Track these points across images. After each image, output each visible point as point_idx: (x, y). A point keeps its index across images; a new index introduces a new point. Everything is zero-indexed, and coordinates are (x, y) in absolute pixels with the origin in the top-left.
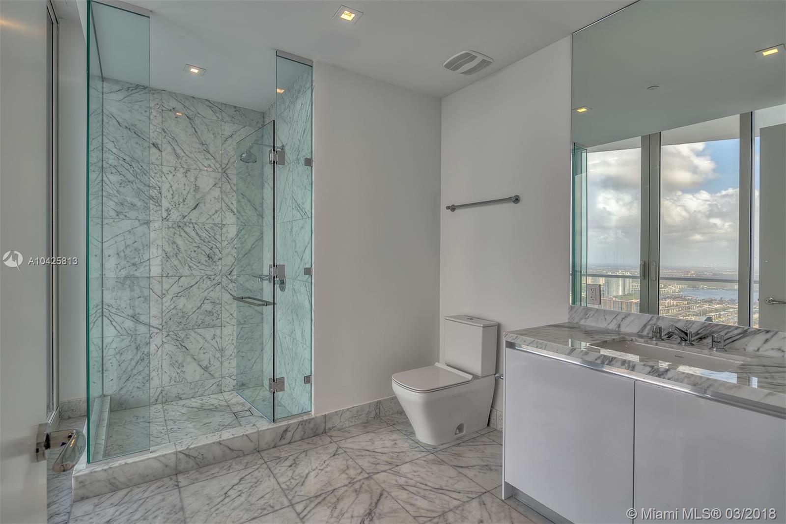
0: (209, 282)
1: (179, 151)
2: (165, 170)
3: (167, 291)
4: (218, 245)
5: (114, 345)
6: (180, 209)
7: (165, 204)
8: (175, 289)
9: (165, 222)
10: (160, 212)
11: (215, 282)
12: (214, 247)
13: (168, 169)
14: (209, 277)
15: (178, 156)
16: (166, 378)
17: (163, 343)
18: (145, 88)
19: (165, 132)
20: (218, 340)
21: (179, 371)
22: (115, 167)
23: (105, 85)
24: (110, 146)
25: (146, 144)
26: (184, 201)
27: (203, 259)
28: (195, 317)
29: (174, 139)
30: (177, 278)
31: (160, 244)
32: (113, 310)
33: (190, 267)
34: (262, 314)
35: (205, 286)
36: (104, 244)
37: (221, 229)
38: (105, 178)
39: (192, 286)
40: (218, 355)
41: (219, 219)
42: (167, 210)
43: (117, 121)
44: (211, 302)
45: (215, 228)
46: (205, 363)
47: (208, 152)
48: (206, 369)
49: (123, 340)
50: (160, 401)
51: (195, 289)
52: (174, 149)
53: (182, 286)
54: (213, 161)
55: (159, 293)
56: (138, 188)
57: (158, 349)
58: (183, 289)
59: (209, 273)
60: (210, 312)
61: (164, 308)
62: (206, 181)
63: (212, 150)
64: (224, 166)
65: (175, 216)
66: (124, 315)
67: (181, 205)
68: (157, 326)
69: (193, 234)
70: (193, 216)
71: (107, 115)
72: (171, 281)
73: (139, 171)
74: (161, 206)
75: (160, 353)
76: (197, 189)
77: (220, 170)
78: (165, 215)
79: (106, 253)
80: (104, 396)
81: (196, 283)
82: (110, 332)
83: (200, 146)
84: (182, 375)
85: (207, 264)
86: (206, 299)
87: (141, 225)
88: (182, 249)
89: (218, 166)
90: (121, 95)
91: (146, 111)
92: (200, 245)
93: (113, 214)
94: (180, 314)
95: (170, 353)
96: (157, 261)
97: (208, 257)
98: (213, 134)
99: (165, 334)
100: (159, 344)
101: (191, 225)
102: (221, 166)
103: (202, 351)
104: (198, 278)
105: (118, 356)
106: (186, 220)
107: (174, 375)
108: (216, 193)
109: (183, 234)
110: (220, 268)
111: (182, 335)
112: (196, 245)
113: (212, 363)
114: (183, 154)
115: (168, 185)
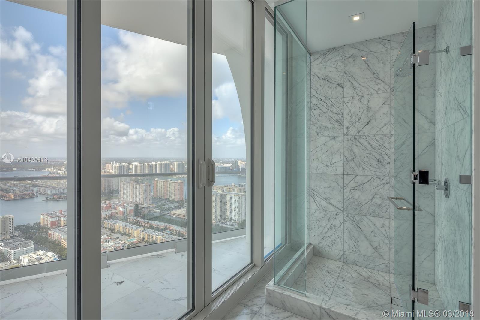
0: (379, 181)
1: (355, 84)
2: (346, 100)
3: (347, 185)
4: (387, 151)
5: (316, 215)
6: (356, 126)
7: (346, 124)
8: (353, 184)
9: (346, 137)
10: (342, 130)
11: (384, 181)
12: (384, 153)
13: (348, 99)
14: (378, 177)
15: (355, 88)
16: (346, 247)
17: (344, 221)
18: (333, 49)
19: (346, 74)
20: (387, 229)
21: (355, 244)
22: (316, 105)
23: (312, 57)
24: (314, 93)
25: (334, 86)
26: (359, 120)
27: (374, 163)
28: (367, 207)
29: (352, 77)
30: (354, 176)
31: (343, 152)
32: (315, 193)
33: (363, 168)
34: (434, 216)
35: (375, 184)
36: (311, 153)
37: (390, 139)
38: (312, 113)
39: (365, 183)
40: (387, 241)
41: (388, 130)
42: (348, 128)
43: (318, 77)
44: (381, 197)
45: (384, 138)
46: (376, 244)
47: (379, 79)
48: (376, 249)
49: (320, 213)
50: (342, 260)
51: (367, 185)
52: (352, 84)
53: (357, 183)
54: (383, 84)
55: (342, 186)
56: (329, 116)
57: (341, 224)
58: (359, 184)
59: (379, 174)
60: (380, 205)
61: (345, 197)
62: (376, 102)
63: (381, 76)
64: (392, 86)
65: (353, 131)
66: (321, 197)
67: (357, 123)
68: (341, 208)
69: (366, 144)
70: (366, 130)
71: (313, 75)
72: (350, 178)
73: (329, 105)
74: (343, 125)
75: (342, 227)
76: (369, 109)
77: (389, 90)
78: (346, 131)
79: (312, 158)
80: (310, 244)
81: (368, 181)
82: (314, 206)
83: (372, 76)
84: (357, 247)
85: (377, 167)
86: (376, 194)
87: (331, 140)
88: (358, 155)
89: (387, 87)
90: (320, 60)
91: (334, 64)
92: (372, 152)
93: (315, 134)
94: (356, 203)
95: (349, 229)
96: (341, 164)
97: (378, 161)
98: (383, 63)
99: (346, 215)
100: (342, 221)
101: (364, 137)
102: (390, 86)
103: (373, 234)
104: (370, 178)
105: (318, 222)
106: (360, 134)
107: (352, 246)
108: (386, 109)
109: (358, 144)
110: (388, 171)
111: (358, 218)
112: (368, 152)
113: (381, 245)
114: (358, 85)
115: (347, 111)
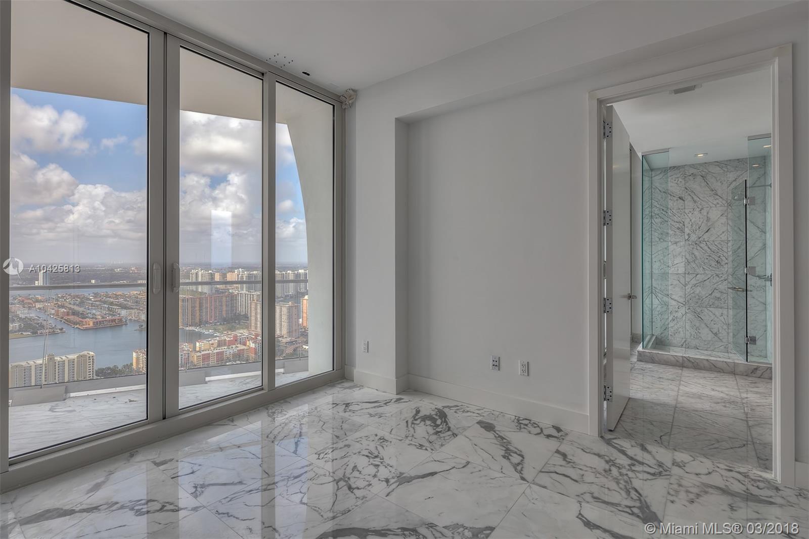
0: (718, 279)
1: (695, 198)
2: (687, 211)
3: (689, 282)
4: (725, 254)
5: (658, 309)
6: (697, 233)
7: (687, 231)
8: (694, 282)
9: (687, 242)
10: (683, 236)
11: (722, 279)
12: (722, 255)
13: (689, 210)
14: (717, 275)
15: (695, 202)
16: (688, 334)
17: (686, 313)
18: (674, 167)
19: (687, 189)
20: (725, 317)
21: (696, 332)
22: (658, 214)
23: (653, 173)
24: (655, 204)
25: (675, 199)
26: (699, 228)
27: (713, 264)
28: (708, 300)
29: (692, 192)
30: (695, 275)
31: (684, 255)
32: (657, 291)
33: (704, 268)
34: (766, 305)
35: (715, 281)
36: (652, 256)
37: (727, 244)
38: (653, 221)
39: (705, 281)
40: (725, 327)
41: (726, 237)
42: (689, 234)
43: (659, 190)
44: (720, 292)
45: (722, 243)
46: (715, 331)
47: (717, 195)
48: (716, 334)
49: (662, 307)
50: (684, 345)
51: (707, 282)
52: (693, 198)
53: (698, 280)
54: (721, 200)
55: (684, 284)
56: (671, 224)
57: (683, 315)
58: (700, 281)
59: (717, 273)
60: (719, 298)
61: (686, 293)
62: (715, 214)
63: (719, 193)
64: (729, 202)
65: (694, 237)
66: (663, 294)
67: (698, 231)
68: (682, 302)
69: (706, 248)
70: (706, 236)
71: (654, 188)
72: (691, 276)
73: (671, 215)
74: (684, 233)
75: (684, 318)
76: (708, 219)
77: (726, 205)
78: (687, 237)
79: (654, 260)
80: (653, 335)
81: (708, 279)
82: (656, 302)
83: (710, 192)
84: (698, 334)
85: (716, 267)
86: (715, 289)
87: (672, 244)
88: (698, 257)
89: (724, 202)
90: (661, 176)
91: (675, 180)
92: (711, 255)
93: (658, 240)
94: (697, 297)
95: (690, 319)
96: (683, 265)
97: (717, 262)
98: (721, 182)
99: (687, 308)
100: (684, 313)
101: (704, 243)
102: (727, 202)
103: (712, 323)
104: (710, 276)
105: (660, 315)
106: (700, 239)
107: (693, 333)
108: (724, 220)
109: (699, 248)
110: (726, 270)
111: (699, 310)
112: (708, 255)
113: (720, 331)
114: (698, 199)
115: (689, 220)
